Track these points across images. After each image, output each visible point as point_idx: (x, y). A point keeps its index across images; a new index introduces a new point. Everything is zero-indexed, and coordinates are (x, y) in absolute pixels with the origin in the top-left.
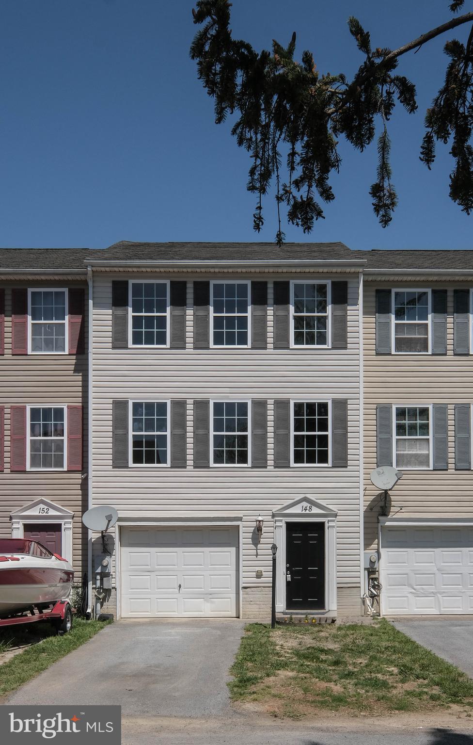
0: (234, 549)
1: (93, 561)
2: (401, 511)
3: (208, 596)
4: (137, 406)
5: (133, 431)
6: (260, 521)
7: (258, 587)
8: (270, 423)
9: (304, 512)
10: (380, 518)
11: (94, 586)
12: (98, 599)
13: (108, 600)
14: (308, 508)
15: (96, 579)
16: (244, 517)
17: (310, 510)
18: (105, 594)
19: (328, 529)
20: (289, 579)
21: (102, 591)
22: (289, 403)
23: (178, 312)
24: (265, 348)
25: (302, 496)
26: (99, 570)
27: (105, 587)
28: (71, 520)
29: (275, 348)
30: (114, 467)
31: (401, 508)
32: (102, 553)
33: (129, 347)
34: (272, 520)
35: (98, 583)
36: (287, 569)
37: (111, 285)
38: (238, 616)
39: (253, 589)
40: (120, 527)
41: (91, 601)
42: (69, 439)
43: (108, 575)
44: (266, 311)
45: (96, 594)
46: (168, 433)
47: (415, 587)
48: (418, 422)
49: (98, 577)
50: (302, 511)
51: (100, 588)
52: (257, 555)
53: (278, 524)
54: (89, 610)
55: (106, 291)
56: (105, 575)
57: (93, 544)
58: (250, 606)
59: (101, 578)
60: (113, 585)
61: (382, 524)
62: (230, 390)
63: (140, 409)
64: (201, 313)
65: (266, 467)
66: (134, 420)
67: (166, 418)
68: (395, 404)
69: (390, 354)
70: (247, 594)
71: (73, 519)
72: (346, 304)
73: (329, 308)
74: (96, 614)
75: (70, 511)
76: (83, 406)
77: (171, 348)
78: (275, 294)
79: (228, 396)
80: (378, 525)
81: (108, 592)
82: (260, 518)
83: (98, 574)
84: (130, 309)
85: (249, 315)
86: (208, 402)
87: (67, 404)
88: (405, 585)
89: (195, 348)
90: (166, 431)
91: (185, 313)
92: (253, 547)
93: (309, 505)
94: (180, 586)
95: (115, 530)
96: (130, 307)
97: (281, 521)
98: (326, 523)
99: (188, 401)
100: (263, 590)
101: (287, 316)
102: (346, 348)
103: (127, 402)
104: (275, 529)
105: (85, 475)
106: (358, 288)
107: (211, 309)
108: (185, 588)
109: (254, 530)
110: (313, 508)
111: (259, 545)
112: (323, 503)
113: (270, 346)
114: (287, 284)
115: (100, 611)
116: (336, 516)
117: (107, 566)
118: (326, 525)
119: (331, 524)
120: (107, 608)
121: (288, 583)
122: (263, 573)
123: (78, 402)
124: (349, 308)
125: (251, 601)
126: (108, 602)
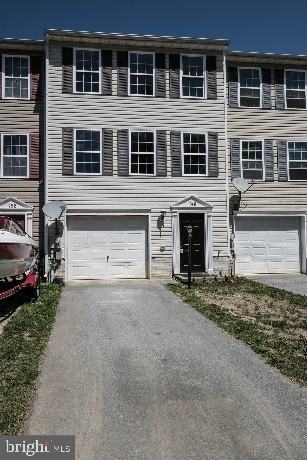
0: (143, 232)
1: (49, 240)
2: (246, 207)
3: (127, 264)
4: (79, 133)
5: (77, 150)
6: (163, 212)
7: (162, 257)
8: (168, 147)
9: (191, 206)
10: (234, 212)
11: (49, 258)
12: (52, 267)
13: (59, 267)
14: (194, 204)
15: (51, 253)
16: (152, 210)
17: (195, 205)
18: (57, 263)
19: (207, 218)
20: (182, 252)
21: (54, 261)
22: (181, 134)
23: (107, 71)
24: (165, 97)
25: (190, 196)
26: (53, 247)
27: (57, 259)
28: (31, 212)
29: (171, 97)
30: (63, 175)
31: (246, 205)
32: (55, 234)
33: (74, 93)
34: (171, 211)
35: (52, 255)
36: (181, 245)
37: (61, 50)
38: (147, 277)
39: (158, 259)
40: (67, 216)
41: (47, 268)
42: (31, 157)
43: (59, 250)
44: (164, 73)
45: (51, 264)
46: (101, 152)
47: (253, 256)
48: (255, 150)
49: (52, 252)
50: (190, 205)
51: (54, 259)
52: (161, 235)
53: (174, 214)
54: (46, 276)
55: (58, 54)
56: (57, 250)
57: (48, 228)
58: (156, 271)
59: (54, 252)
60: (63, 257)
61: (235, 216)
62: (141, 124)
63: (81, 135)
64: (122, 72)
65: (166, 176)
66: (77, 143)
67: (99, 142)
68: (242, 139)
69: (237, 108)
70: (154, 262)
71: (33, 211)
72: (216, 71)
73: (205, 73)
74: (51, 278)
75: (31, 206)
76: (40, 135)
77: (102, 95)
78: (170, 62)
79: (141, 128)
80: (232, 216)
81: (59, 262)
82: (164, 210)
83: (52, 249)
84: (74, 67)
85: (154, 75)
86: (127, 132)
87: (29, 133)
88: (247, 255)
89: (118, 95)
90: (99, 151)
91: (112, 72)
92: (158, 230)
93: (194, 202)
94: (108, 257)
95: (64, 218)
96: (74, 66)
97: (176, 212)
98: (206, 214)
99: (114, 131)
100: (165, 260)
101: (178, 77)
102: (216, 99)
103: (73, 130)
104: (173, 217)
105: (42, 181)
106: (223, 61)
107: (129, 70)
108: (111, 259)
109: (159, 218)
110: (197, 203)
111: (162, 229)
112: (204, 200)
113: (168, 96)
114: (178, 56)
115: (53, 275)
116: (212, 209)
117: (59, 243)
118: (206, 215)
119: (209, 214)
120: (59, 274)
121: (181, 254)
122: (165, 248)
123: (37, 132)
124: (217, 73)
125: (157, 267)
126: (59, 269)
